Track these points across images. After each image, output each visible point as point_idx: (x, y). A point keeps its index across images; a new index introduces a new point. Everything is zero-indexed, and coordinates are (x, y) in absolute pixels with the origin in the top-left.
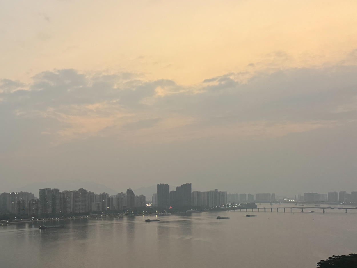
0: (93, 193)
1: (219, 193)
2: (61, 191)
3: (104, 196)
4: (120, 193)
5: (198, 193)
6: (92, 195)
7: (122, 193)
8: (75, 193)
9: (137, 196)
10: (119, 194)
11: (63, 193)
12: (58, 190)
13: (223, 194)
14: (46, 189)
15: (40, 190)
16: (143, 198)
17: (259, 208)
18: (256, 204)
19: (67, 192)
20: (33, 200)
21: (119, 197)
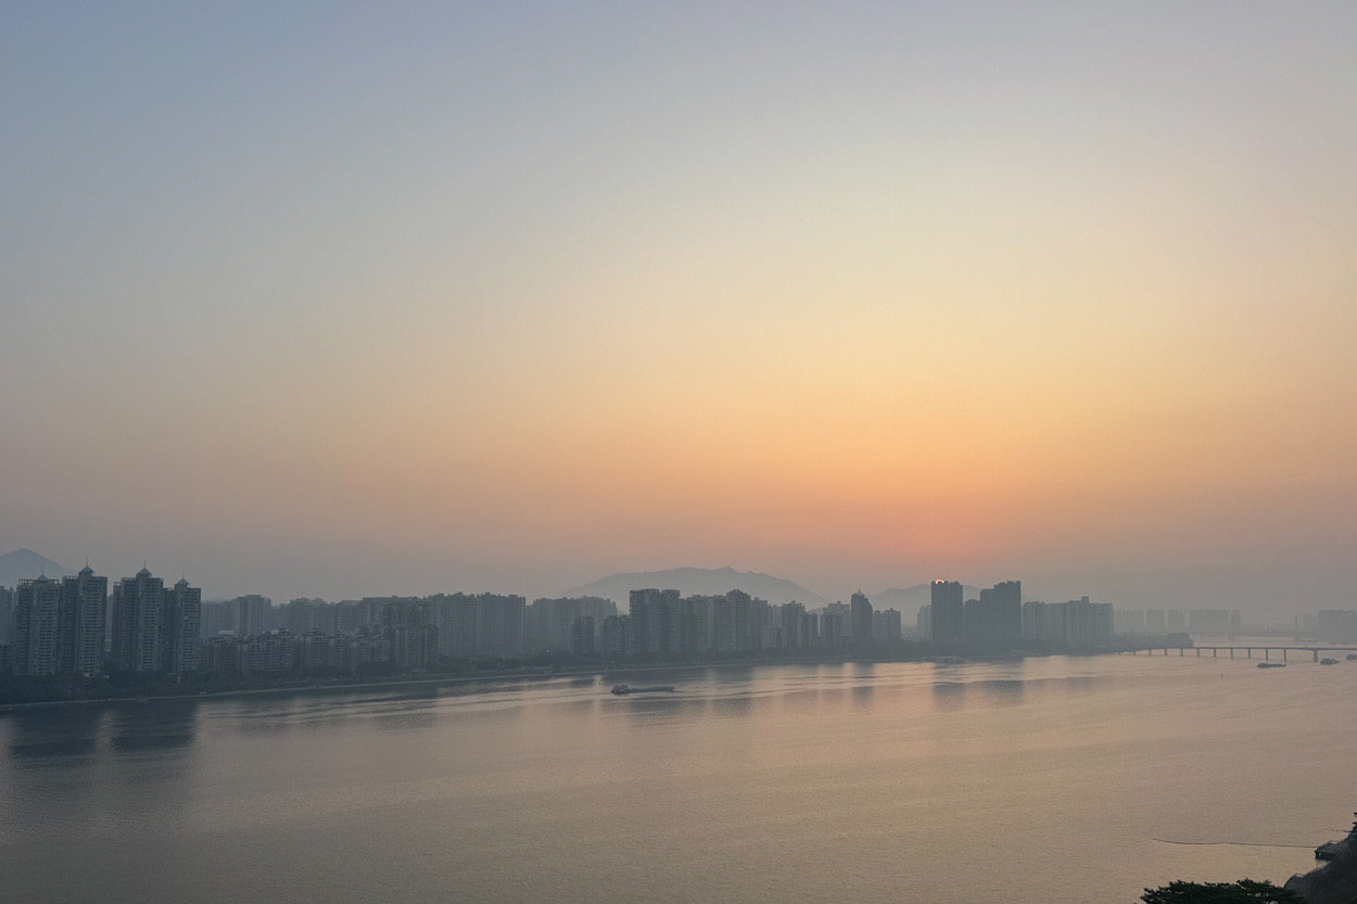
0: (766, 602)
1: (1095, 606)
2: (683, 596)
3: (793, 610)
4: (835, 602)
5: (1038, 606)
6: (762, 606)
7: (839, 602)
8: (719, 600)
9: (878, 612)
10: (831, 605)
11: (689, 602)
12: (677, 593)
13: (1106, 609)
14: (647, 591)
15: (631, 592)
16: (893, 617)
17: (1198, 649)
18: (1191, 638)
19: (698, 600)
20: (615, 618)
21: (833, 615)
